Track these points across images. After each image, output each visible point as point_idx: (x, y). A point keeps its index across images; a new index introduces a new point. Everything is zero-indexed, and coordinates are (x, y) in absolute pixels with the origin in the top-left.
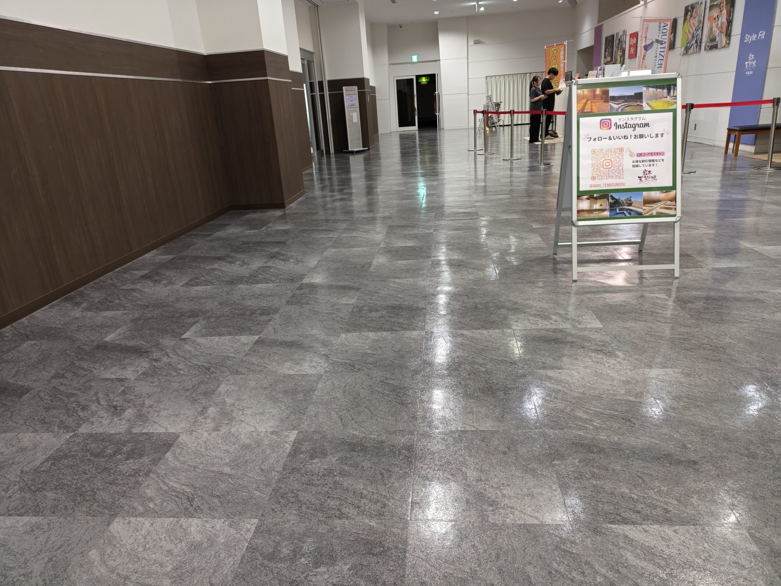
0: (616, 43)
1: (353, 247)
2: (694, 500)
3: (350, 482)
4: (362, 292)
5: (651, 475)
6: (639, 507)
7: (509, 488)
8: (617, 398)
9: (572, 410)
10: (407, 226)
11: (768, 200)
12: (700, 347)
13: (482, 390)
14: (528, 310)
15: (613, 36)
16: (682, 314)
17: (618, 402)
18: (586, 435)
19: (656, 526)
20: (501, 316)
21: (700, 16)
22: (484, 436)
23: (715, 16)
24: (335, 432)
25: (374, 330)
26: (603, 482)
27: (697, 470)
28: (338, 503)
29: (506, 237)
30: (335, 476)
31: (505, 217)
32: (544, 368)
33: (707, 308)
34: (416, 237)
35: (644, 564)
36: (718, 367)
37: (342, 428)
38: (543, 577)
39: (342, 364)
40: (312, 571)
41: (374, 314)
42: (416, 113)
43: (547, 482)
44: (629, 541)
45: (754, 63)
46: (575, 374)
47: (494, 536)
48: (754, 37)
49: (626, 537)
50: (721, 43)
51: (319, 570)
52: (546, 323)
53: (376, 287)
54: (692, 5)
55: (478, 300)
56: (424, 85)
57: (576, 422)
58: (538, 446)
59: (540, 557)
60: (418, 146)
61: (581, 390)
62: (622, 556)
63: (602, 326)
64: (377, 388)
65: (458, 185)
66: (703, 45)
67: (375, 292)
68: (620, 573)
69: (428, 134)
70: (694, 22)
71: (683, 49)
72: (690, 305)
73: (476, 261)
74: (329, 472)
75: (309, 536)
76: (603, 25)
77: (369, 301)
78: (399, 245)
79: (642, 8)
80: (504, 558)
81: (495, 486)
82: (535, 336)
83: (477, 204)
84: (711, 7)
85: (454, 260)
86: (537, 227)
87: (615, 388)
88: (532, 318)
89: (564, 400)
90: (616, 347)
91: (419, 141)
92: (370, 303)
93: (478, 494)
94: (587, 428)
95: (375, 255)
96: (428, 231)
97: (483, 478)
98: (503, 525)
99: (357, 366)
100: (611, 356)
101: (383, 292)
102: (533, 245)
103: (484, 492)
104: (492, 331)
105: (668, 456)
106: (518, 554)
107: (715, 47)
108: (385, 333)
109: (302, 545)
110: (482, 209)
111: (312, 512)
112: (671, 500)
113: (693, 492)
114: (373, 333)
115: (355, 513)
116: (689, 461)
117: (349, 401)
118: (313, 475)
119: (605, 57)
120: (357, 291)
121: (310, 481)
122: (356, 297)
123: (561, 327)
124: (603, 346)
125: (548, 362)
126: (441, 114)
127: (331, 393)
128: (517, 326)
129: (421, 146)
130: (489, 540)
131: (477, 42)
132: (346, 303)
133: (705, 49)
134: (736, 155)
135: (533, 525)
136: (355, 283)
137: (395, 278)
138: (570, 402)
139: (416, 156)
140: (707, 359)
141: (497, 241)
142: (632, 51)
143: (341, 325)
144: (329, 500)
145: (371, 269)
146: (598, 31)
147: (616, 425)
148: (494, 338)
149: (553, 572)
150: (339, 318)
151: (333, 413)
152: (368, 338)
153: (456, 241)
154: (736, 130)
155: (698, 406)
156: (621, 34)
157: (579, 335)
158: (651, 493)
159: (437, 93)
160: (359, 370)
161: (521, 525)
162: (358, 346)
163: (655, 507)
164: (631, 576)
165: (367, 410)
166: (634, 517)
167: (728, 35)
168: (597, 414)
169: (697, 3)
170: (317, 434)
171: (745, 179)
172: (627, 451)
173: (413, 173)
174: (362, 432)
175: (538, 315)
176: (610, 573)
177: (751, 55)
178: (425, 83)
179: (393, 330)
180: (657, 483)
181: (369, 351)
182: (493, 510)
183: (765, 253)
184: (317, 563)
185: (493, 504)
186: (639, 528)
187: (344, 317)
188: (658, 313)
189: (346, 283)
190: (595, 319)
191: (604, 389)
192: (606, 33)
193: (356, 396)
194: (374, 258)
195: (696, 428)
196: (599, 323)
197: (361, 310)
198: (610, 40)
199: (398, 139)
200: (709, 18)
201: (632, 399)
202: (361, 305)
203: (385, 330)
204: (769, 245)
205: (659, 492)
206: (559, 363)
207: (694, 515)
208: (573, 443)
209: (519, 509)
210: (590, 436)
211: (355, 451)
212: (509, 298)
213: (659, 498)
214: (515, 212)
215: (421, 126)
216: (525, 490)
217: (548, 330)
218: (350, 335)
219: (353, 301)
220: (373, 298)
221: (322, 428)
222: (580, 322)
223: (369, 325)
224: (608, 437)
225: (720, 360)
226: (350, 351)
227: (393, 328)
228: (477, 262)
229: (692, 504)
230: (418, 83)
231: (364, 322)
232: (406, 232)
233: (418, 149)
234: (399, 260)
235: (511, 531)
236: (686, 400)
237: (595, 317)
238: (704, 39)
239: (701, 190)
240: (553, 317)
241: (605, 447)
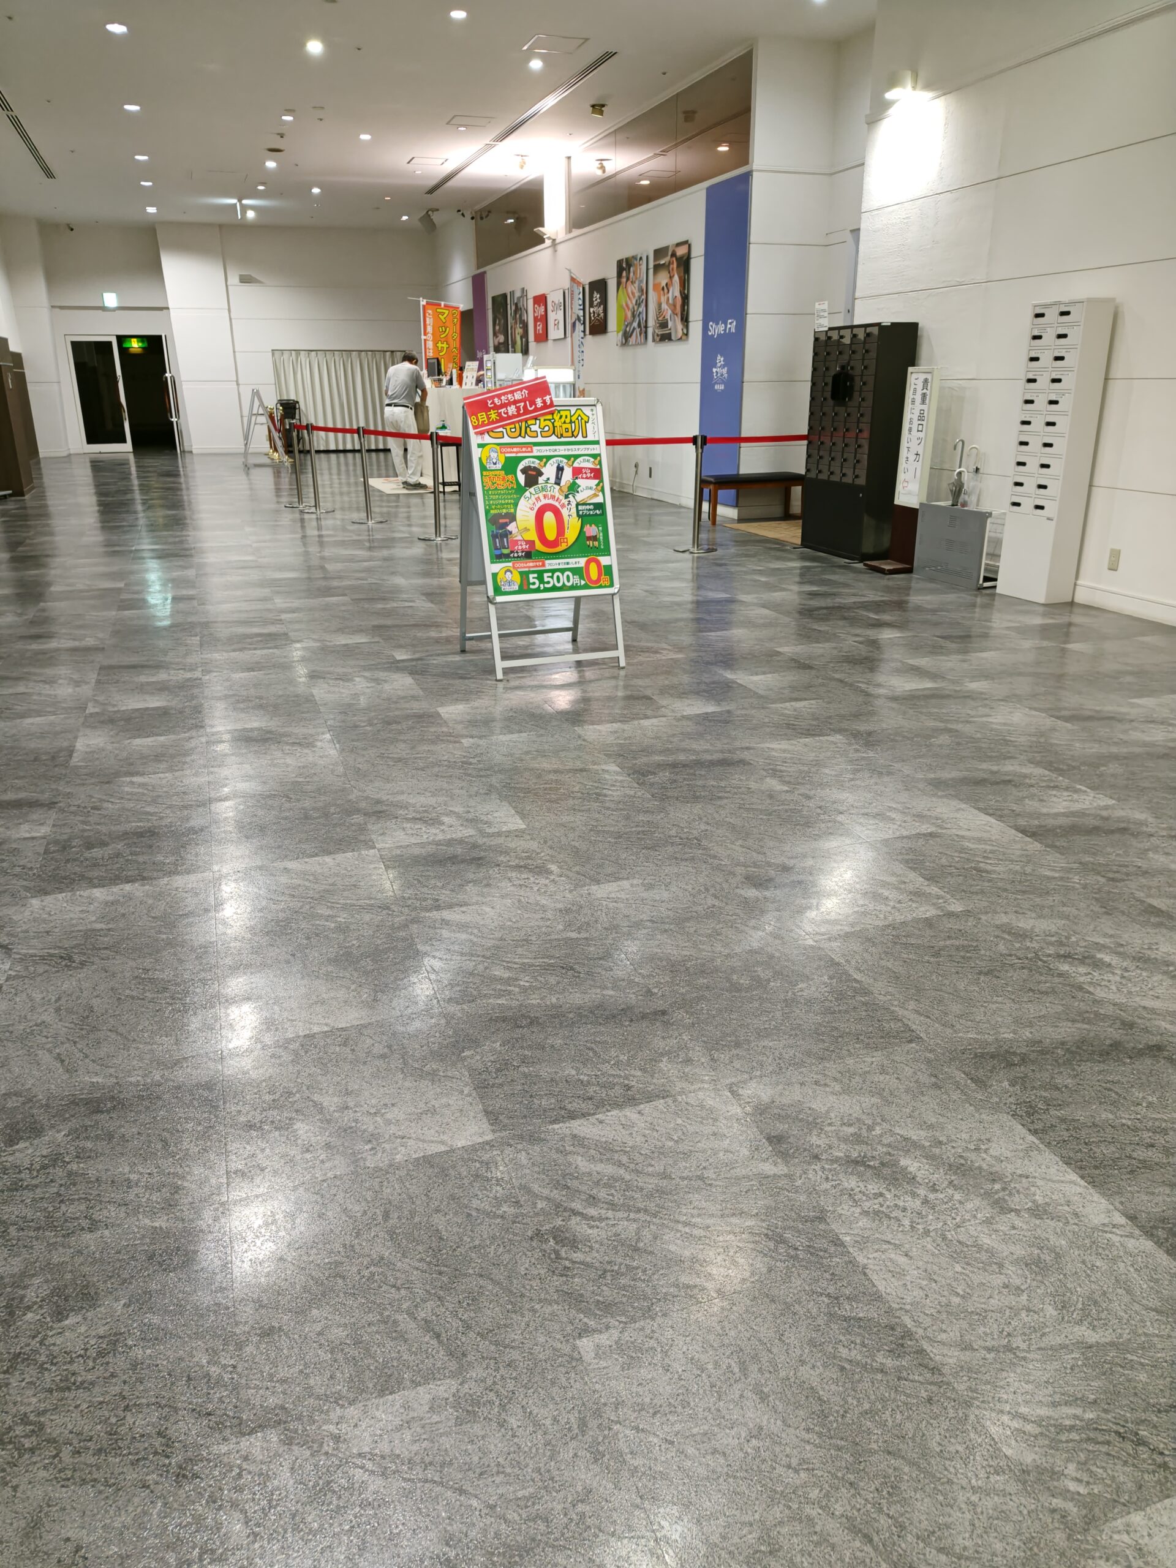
0: (510, 309)
1: (23, 716)
2: (664, 1064)
3: (100, 1167)
4: (62, 810)
5: (606, 1042)
6: (591, 1090)
7: (395, 1109)
8: (553, 937)
9: (486, 968)
10: (143, 667)
11: (755, 601)
12: (667, 841)
13: (335, 961)
14: (401, 812)
15: (504, 296)
16: (639, 794)
17: (555, 943)
18: (509, 1002)
19: (614, 1112)
20: (354, 828)
21: (641, 281)
22: (345, 1037)
23: (663, 284)
24: (53, 1087)
25: (101, 883)
26: (538, 1067)
27: (666, 1024)
28: (83, 1207)
29: (348, 680)
30: (68, 1163)
31: (342, 640)
32: (438, 908)
33: (675, 781)
34: (162, 688)
35: (600, 1167)
36: (691, 869)
37: (67, 1076)
38: (459, 1225)
39: (43, 958)
40: (52, 1329)
41: (97, 853)
42: (126, 415)
43: (454, 1086)
44: (579, 1141)
45: (725, 370)
46: (488, 909)
47: (377, 1188)
48: (721, 328)
49: (575, 1136)
50: (676, 331)
51: (67, 1322)
52: (434, 831)
53: (91, 797)
54: (627, 259)
55: (307, 803)
56: (136, 355)
57: (493, 987)
58: (437, 1035)
59: (453, 1197)
60: (136, 488)
61: (498, 935)
62: (570, 1164)
63: (524, 826)
64: (128, 992)
65: (240, 578)
66: (650, 331)
67: (93, 808)
68: (568, 1188)
69: (157, 462)
70: (633, 288)
71: (620, 334)
72: (651, 778)
73: (296, 730)
74: (55, 1159)
75: (33, 1275)
76: (485, 272)
77: (81, 827)
78: (130, 708)
79: (549, 251)
80: (396, 1215)
81: (373, 1111)
82: (417, 856)
83: (284, 616)
84: (657, 268)
85: (252, 730)
86: (404, 657)
87: (549, 923)
88: (409, 825)
89: (472, 955)
90: (548, 858)
91: (139, 477)
92: (84, 831)
93: (345, 1130)
94: (510, 992)
95: (78, 730)
96: (189, 675)
97: (351, 1104)
98: (391, 1166)
99: (76, 958)
100: (539, 873)
101: (110, 805)
102: (400, 693)
103: (353, 1124)
104: (340, 857)
105: (627, 1010)
106: (418, 1202)
107: (666, 338)
108: (128, 887)
109: (21, 1292)
110: (297, 626)
111: (32, 1234)
112: (633, 1072)
113: (662, 1055)
114: (101, 890)
115: (122, 1215)
116: (655, 1013)
117: (72, 1026)
118: (20, 1172)
119: (495, 334)
120: (50, 808)
121: (16, 1184)
122: (50, 822)
123: (459, 835)
124: (528, 858)
125: (442, 897)
126: (181, 421)
127: (29, 1017)
128: (383, 841)
129: (145, 489)
130: (369, 1195)
131: (245, 280)
132: (27, 835)
133: (654, 340)
134: (714, 523)
135: (440, 1154)
136: (42, 792)
137: (132, 774)
138: (483, 956)
139: (135, 512)
140: (676, 858)
141: (332, 689)
142: (540, 328)
143: (25, 883)
144: (63, 1206)
145: (75, 760)
146: (478, 283)
147: (553, 980)
148: (346, 869)
149: (474, 1214)
150: (18, 869)
151: (40, 1052)
152: (91, 900)
153: (252, 692)
154: (710, 483)
155: (666, 931)
156: (518, 294)
157: (490, 846)
158: (606, 1067)
159: (168, 375)
160: (83, 964)
161: (417, 1159)
162: (72, 919)
163: (612, 1086)
164: (584, 1188)
165: (113, 1036)
166: (584, 1106)
167: (685, 319)
168: (524, 968)
169: (634, 258)
170: (14, 1098)
171: (725, 565)
172: (571, 1015)
173: (137, 551)
174: (111, 1075)
175: (420, 819)
176: (555, 1191)
177: (719, 357)
178: (139, 351)
179: (144, 879)
180: (613, 1053)
181: (98, 926)
182: (372, 1149)
183: (751, 686)
184: (60, 1313)
185: (373, 1138)
186: (592, 1119)
187: (29, 865)
188: (606, 796)
189: (22, 795)
190: (513, 816)
191: (531, 927)
192: (492, 291)
193: (87, 1013)
194: (76, 738)
195: (664, 963)
196: (521, 822)
197: (65, 846)
198: (501, 302)
199: (88, 471)
200: (655, 286)
201: (574, 935)
202: (65, 837)
203: (129, 880)
204: (757, 674)
205: (618, 1064)
206: (461, 897)
207: (663, 1085)
208: (491, 1019)
209: (414, 1136)
210: (515, 1003)
211: (102, 1112)
212: (365, 794)
213: (619, 1072)
214: (360, 631)
215: (140, 444)
216: (422, 1105)
217: (438, 843)
218: (49, 899)
219: (44, 830)
220: (90, 819)
221: (23, 1085)
222: (489, 824)
223: (90, 874)
224: (542, 999)
225: (693, 859)
226: (57, 930)
227: (145, 874)
228: (299, 730)
229: (661, 1071)
230: (123, 351)
231: (77, 869)
232: (143, 679)
233: (137, 496)
234: (135, 737)
235: (403, 1173)
236: (649, 924)
237: (513, 812)
238: (651, 323)
239: (664, 584)
240: (445, 819)
241: (538, 1015)
